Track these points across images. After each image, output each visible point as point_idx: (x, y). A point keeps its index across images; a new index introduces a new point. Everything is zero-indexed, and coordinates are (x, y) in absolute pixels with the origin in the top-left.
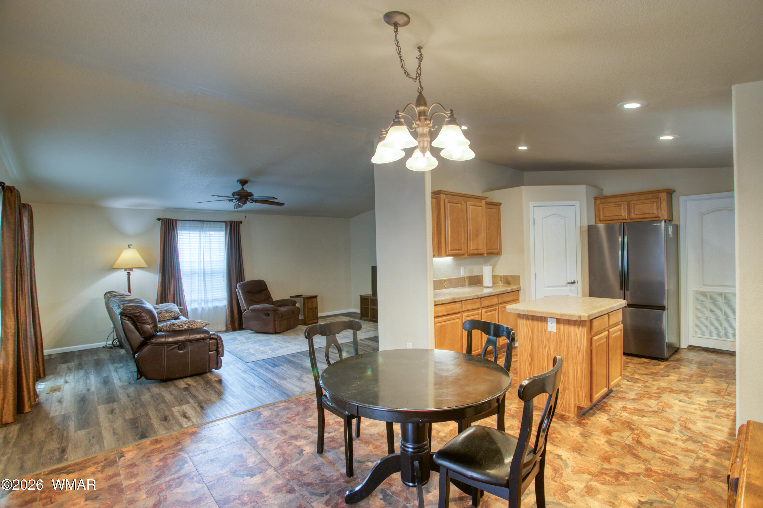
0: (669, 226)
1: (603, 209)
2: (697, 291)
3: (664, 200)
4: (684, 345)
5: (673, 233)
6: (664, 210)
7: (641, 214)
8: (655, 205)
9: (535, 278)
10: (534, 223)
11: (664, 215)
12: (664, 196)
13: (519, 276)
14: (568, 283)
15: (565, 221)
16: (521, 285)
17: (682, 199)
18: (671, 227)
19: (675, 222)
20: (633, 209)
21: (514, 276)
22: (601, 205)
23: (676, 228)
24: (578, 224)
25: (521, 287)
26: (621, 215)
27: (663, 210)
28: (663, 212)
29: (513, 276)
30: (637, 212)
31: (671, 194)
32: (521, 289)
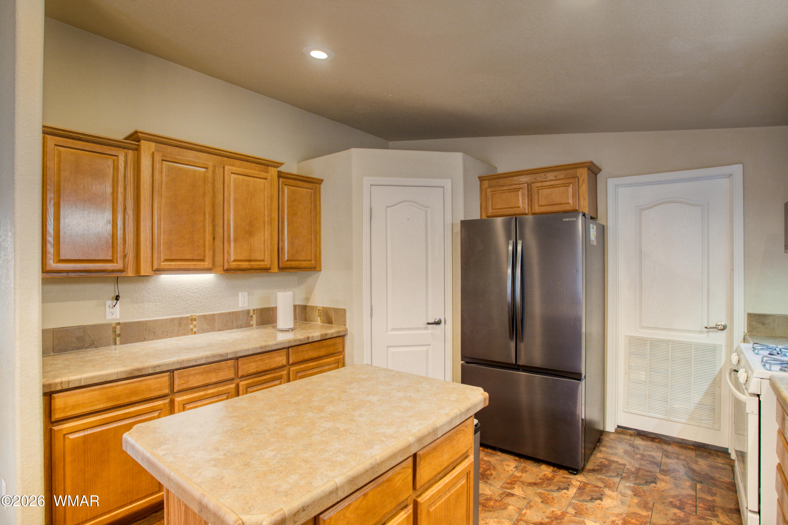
0: (591, 225)
1: (492, 197)
2: (631, 336)
3: (583, 181)
4: (610, 427)
5: (597, 237)
6: (585, 199)
7: (548, 205)
8: (570, 189)
9: (371, 315)
10: (371, 214)
11: (585, 206)
12: (583, 173)
13: (345, 310)
14: (428, 324)
15: (426, 212)
16: (347, 326)
17: (611, 182)
18: (595, 227)
19: (601, 220)
20: (536, 197)
21: (338, 309)
22: (489, 190)
23: (602, 231)
24: (449, 221)
25: (346, 330)
26: (519, 207)
27: (581, 198)
28: (582, 202)
29: (336, 310)
30: (542, 202)
31: (596, 175)
32: (347, 334)
